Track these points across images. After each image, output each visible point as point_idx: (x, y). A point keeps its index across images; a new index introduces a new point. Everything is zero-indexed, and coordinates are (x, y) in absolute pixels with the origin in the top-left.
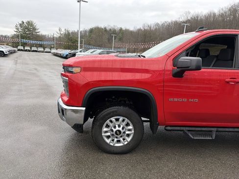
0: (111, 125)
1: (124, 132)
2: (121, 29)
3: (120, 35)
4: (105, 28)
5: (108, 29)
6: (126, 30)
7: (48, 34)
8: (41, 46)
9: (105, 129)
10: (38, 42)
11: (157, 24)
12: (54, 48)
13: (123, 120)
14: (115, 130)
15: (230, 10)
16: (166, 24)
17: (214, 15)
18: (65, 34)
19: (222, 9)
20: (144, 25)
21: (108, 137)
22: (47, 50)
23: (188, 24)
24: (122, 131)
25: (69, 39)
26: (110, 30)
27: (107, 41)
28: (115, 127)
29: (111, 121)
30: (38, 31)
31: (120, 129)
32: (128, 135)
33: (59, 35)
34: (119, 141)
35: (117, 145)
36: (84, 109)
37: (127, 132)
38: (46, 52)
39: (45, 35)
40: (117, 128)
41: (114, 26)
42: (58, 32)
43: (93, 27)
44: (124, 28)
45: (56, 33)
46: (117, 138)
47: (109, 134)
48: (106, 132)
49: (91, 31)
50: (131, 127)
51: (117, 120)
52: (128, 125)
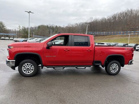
0: (25, 66)
1: (30, 69)
2: (56, 26)
3: (56, 30)
4: (47, 26)
5: (49, 26)
6: (59, 27)
7: (12, 29)
8: (7, 36)
9: (23, 68)
10: (6, 34)
11: (77, 24)
12: (15, 37)
13: (30, 64)
14: (27, 68)
15: (113, 17)
16: (81, 24)
17: (105, 19)
18: (23, 29)
19: (109, 17)
20: (69, 24)
21: (25, 71)
22: (11, 38)
23: (89, 25)
24: (29, 68)
25: (25, 32)
26: (50, 27)
27: (48, 33)
28: (27, 67)
29: (25, 65)
30: (5, 27)
31: (29, 67)
32: (32, 70)
33: (19, 30)
34: (29, 72)
35: (28, 74)
36: (15, 61)
37: (32, 69)
38: (10, 40)
39: (11, 30)
40: (28, 67)
41: (53, 25)
42: (18, 28)
43: (40, 25)
44: (58, 26)
45: (17, 29)
46: (28, 71)
47: (25, 70)
48: (24, 69)
49: (39, 27)
50: (33, 67)
51: (28, 64)
52: (32, 66)
